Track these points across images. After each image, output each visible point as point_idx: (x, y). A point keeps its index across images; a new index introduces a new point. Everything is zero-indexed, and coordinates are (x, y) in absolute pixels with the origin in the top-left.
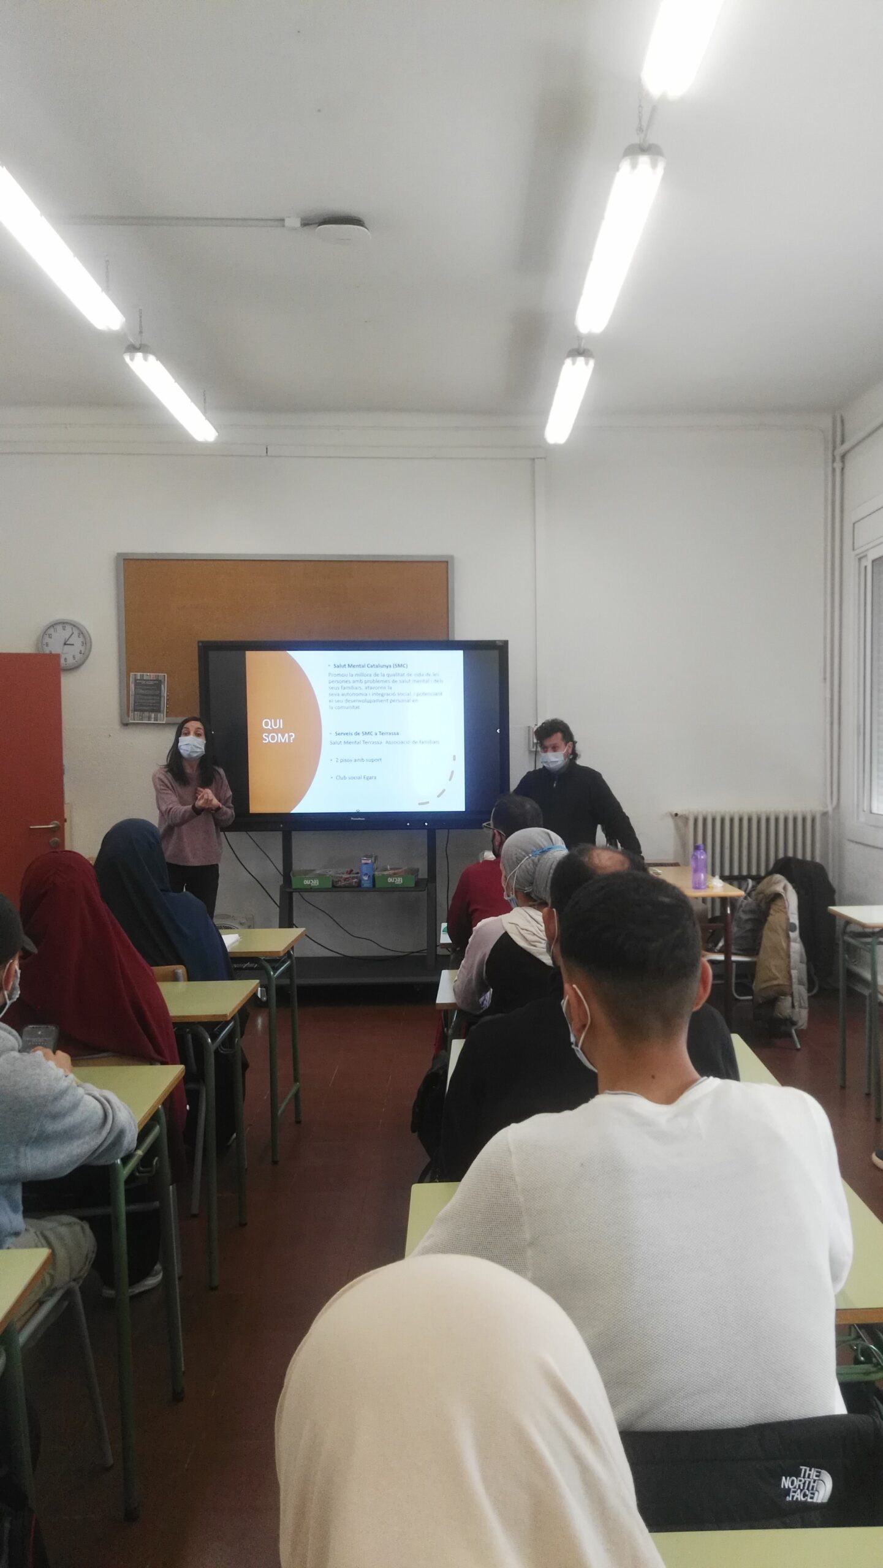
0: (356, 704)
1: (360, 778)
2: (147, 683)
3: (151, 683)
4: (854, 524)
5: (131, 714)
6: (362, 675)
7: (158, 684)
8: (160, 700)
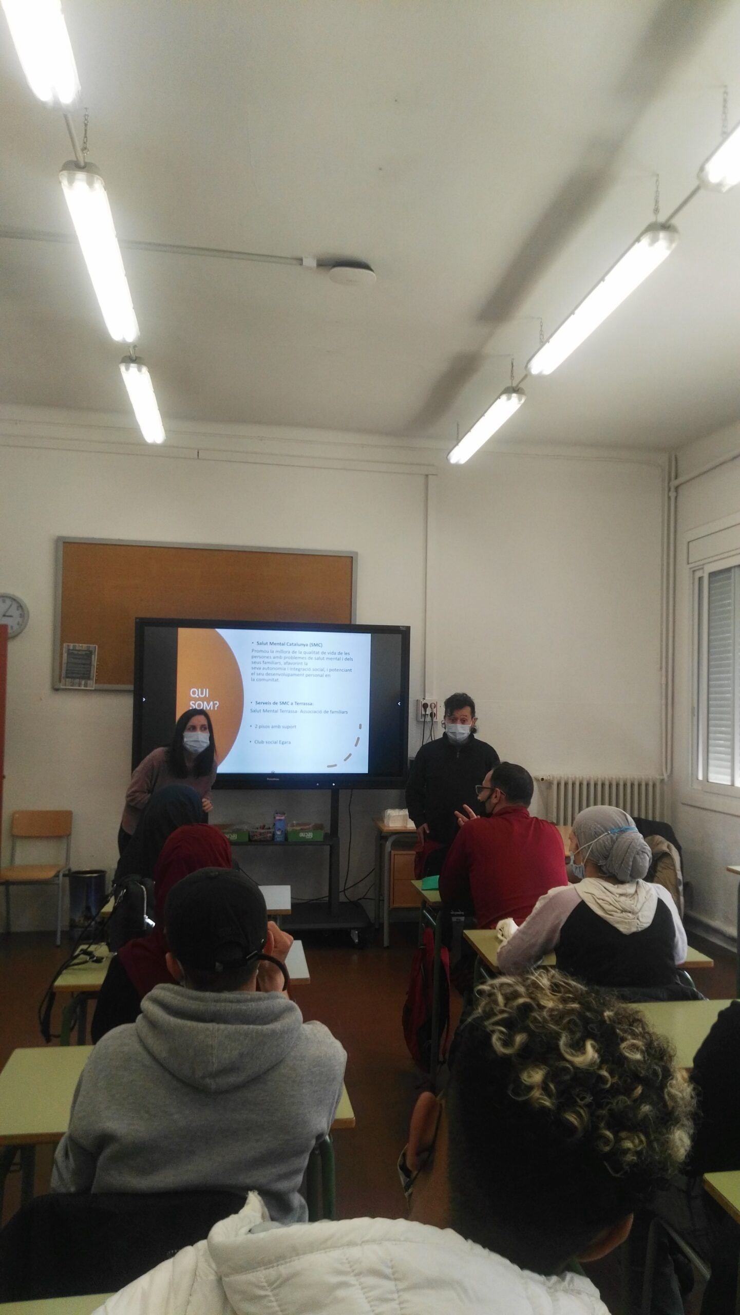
0: (275, 677)
1: (276, 743)
2: (80, 653)
3: (84, 653)
4: (687, 544)
5: (63, 680)
6: (282, 652)
7: (89, 654)
8: (90, 668)
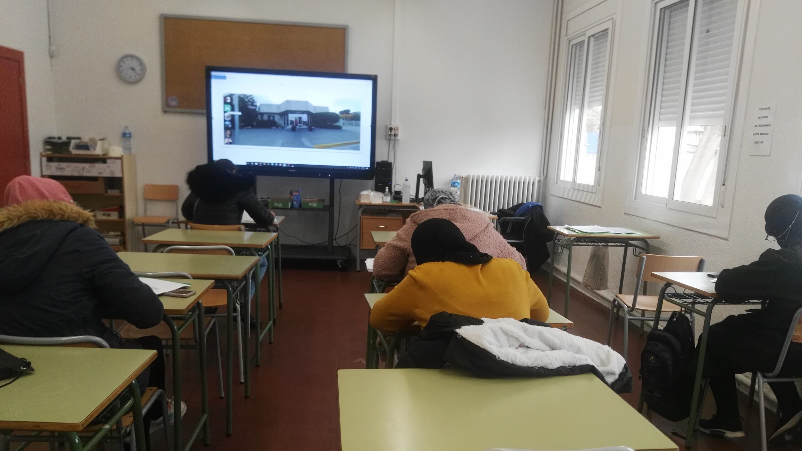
4: (568, 21)
